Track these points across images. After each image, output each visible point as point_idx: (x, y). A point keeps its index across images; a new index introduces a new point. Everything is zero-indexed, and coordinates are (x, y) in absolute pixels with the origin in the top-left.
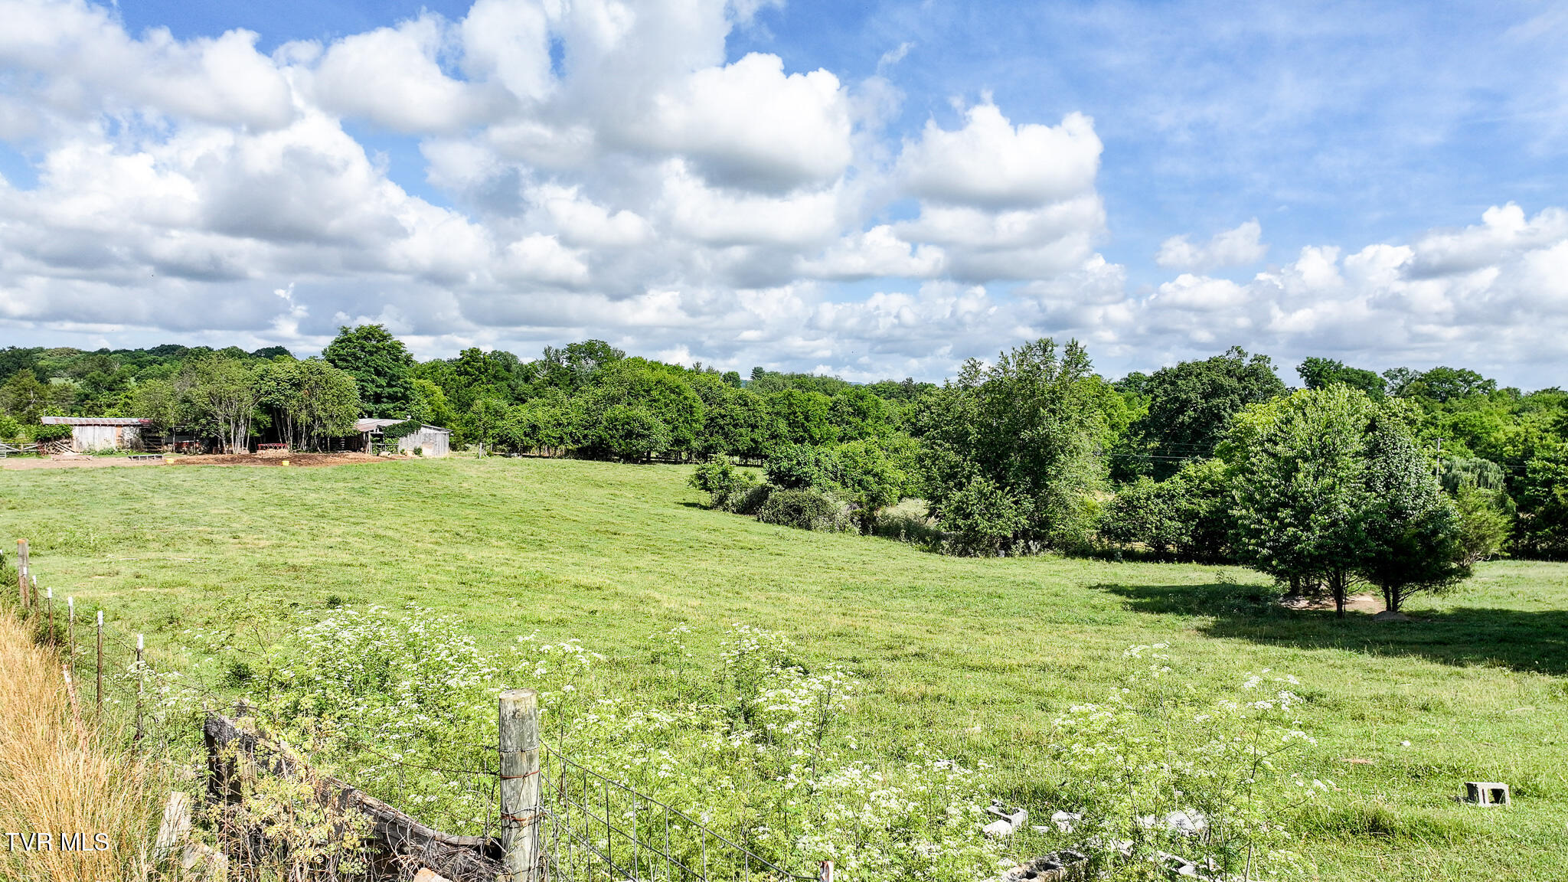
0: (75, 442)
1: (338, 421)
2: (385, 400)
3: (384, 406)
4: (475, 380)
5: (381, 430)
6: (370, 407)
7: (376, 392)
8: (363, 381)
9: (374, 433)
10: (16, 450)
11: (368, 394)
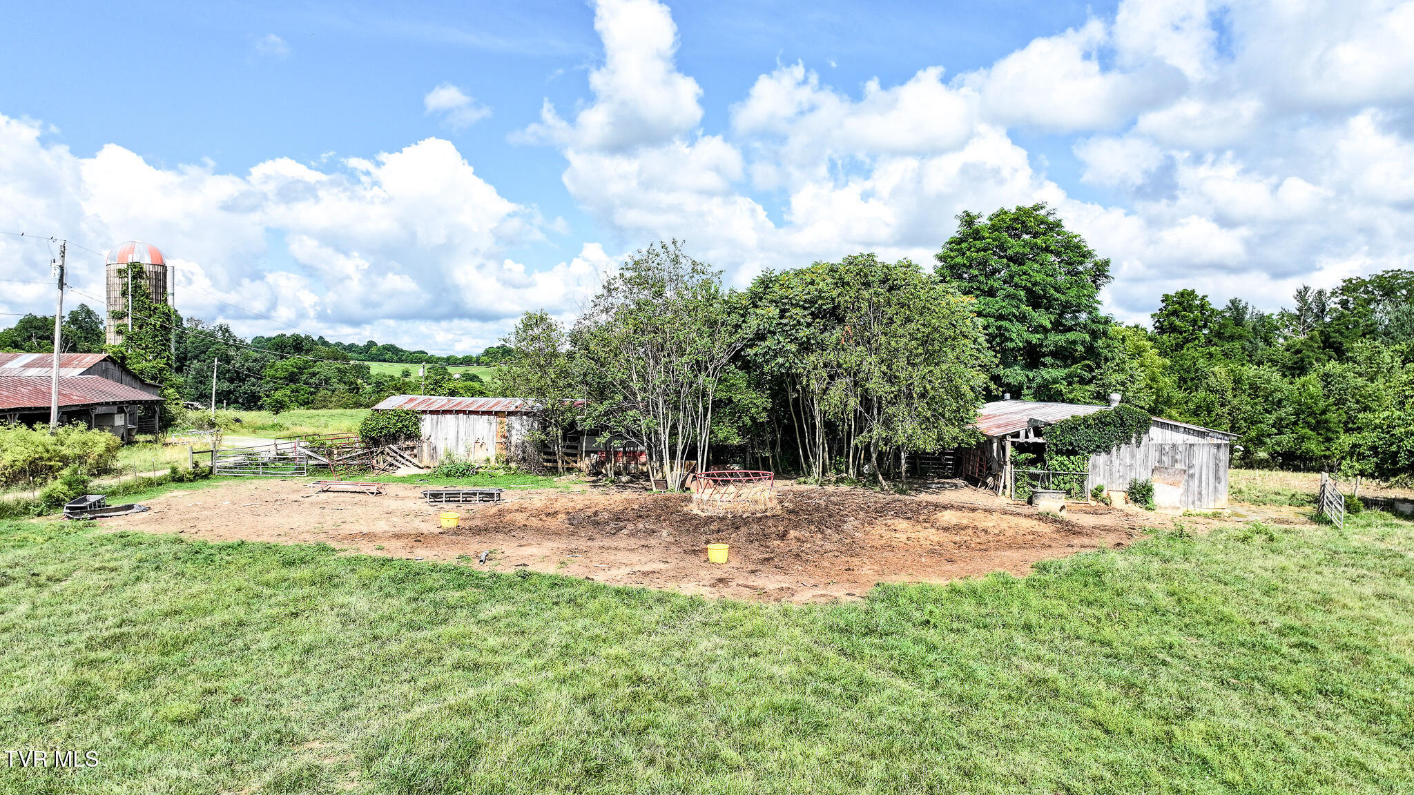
0: (425, 446)
1: (922, 406)
2: (1048, 360)
3: (1046, 374)
4: (1187, 341)
5: (1038, 433)
6: (1015, 374)
7: (1029, 343)
8: (1001, 317)
9: (1022, 439)
10: (325, 460)
11: (1010, 345)
